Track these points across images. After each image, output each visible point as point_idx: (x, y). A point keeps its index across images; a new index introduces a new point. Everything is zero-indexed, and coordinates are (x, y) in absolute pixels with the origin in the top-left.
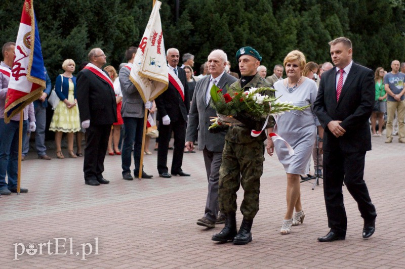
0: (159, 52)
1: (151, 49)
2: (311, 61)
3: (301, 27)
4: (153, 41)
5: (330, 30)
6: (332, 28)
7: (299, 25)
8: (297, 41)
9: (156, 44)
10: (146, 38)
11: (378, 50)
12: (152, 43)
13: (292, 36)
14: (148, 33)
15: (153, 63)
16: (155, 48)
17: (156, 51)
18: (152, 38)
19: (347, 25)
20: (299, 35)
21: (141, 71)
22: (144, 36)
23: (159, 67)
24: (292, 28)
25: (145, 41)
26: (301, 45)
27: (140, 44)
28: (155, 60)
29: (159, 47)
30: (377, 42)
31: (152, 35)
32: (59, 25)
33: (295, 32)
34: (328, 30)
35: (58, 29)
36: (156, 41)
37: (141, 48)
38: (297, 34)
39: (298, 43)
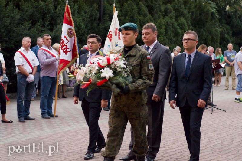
0: (119, 39)
1: (115, 38)
2: (202, 44)
3: (167, 24)
4: (115, 33)
5: (181, 26)
6: (182, 25)
7: (166, 24)
8: (165, 32)
9: (118, 35)
10: (111, 32)
11: (205, 37)
12: (115, 34)
13: (162, 30)
14: (112, 29)
15: (117, 46)
16: (117, 36)
17: (118, 38)
18: (115, 31)
19: (189, 22)
20: (166, 29)
21: (111, 50)
22: (109, 31)
23: (121, 47)
24: (162, 25)
25: (110, 33)
26: (167, 35)
27: (108, 35)
28: (118, 44)
29: (119, 36)
30: (204, 32)
31: (115, 30)
32: (49, 24)
33: (164, 27)
34: (180, 27)
35: (48, 26)
36: (117, 33)
37: (108, 37)
38: (165, 28)
39: (166, 33)
